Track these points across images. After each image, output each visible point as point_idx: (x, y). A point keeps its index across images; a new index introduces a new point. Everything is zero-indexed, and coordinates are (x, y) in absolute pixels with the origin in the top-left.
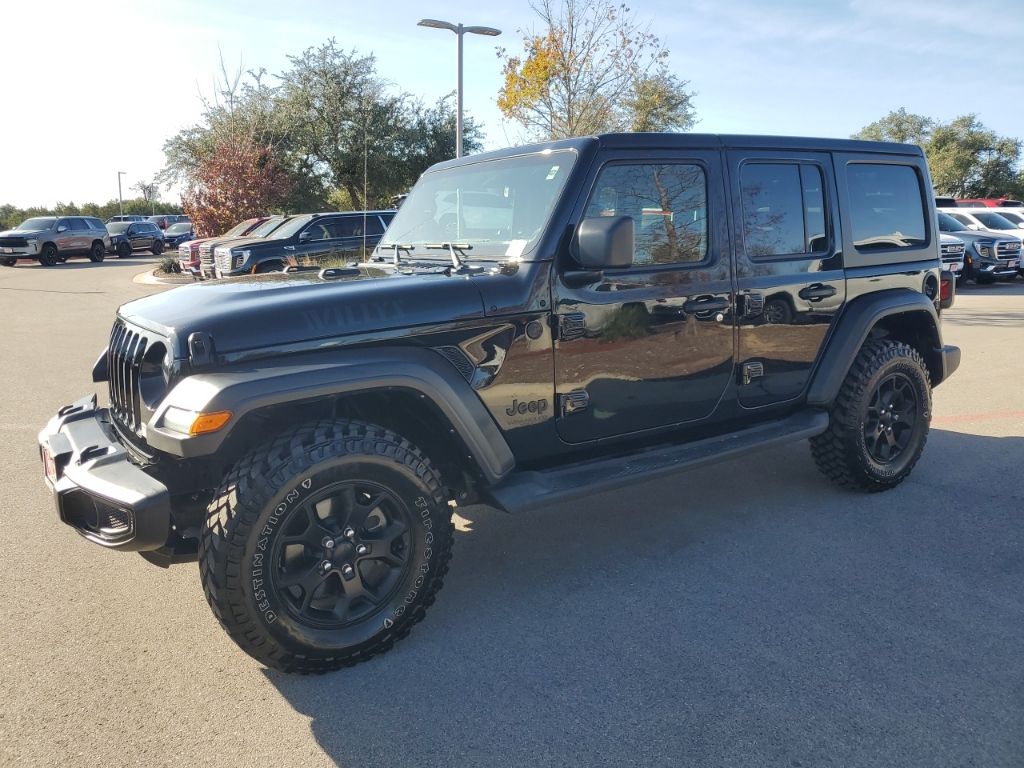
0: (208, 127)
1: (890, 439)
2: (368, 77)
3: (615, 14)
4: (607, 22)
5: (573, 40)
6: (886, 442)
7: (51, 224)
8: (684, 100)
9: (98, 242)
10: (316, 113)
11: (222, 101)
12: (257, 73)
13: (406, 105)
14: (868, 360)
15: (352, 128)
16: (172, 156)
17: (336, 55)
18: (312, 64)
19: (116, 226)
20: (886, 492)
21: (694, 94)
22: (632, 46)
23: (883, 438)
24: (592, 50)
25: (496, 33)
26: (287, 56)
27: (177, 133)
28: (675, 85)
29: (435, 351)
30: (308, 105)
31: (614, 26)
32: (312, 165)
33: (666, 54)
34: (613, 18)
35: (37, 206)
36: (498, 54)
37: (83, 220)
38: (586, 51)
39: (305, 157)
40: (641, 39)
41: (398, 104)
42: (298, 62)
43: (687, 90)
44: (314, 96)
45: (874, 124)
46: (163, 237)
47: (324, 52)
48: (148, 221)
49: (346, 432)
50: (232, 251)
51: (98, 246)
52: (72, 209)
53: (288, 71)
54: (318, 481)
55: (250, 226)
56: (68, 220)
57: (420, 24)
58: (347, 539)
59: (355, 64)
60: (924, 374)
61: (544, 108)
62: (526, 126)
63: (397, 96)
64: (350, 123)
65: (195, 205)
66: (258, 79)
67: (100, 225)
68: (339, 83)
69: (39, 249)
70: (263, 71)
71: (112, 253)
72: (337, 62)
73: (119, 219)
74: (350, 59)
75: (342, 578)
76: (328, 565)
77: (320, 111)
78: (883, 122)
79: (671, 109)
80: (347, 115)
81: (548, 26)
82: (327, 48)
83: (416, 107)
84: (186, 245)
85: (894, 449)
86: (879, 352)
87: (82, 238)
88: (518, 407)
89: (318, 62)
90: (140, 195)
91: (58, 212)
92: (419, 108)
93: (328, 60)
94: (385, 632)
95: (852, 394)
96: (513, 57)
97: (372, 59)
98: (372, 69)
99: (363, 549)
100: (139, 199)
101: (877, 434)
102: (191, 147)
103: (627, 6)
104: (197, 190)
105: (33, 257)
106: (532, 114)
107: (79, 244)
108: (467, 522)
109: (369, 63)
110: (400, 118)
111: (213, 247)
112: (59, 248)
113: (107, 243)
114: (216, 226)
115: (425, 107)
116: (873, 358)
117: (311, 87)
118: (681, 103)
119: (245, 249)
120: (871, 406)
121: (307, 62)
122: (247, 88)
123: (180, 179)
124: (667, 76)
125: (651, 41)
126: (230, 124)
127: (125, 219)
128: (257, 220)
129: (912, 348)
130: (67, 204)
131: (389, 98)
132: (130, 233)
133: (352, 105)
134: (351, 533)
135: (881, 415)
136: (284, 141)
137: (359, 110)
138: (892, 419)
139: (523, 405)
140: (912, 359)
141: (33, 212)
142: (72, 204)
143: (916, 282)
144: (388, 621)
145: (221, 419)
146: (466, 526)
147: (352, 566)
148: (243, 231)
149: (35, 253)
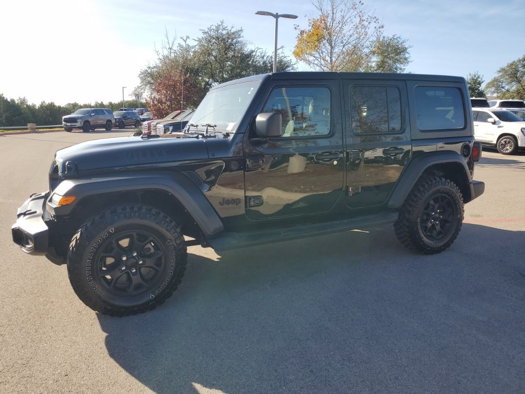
0: (160, 65)
1: (438, 228)
2: (239, 39)
3: (357, 6)
4: (352, 10)
5: (333, 19)
6: (435, 229)
7: (88, 112)
8: (404, 50)
9: (109, 121)
10: (213, 58)
11: (166, 53)
12: (185, 39)
13: (258, 54)
14: (423, 186)
15: (230, 66)
16: (143, 80)
17: (224, 29)
18: (212, 33)
19: (119, 113)
20: (434, 255)
21: (410, 47)
22: (365, 23)
23: (433, 226)
24: (344, 25)
25: (295, 17)
26: (200, 30)
27: (146, 68)
28: (400, 42)
29: (183, 174)
30: (209, 54)
31: (355, 13)
32: (211, 84)
33: (382, 27)
34: (356, 8)
35: (87, 103)
36: (295, 28)
37: (103, 110)
38: (340, 26)
39: (208, 80)
40: (369, 19)
41: (254, 54)
42: (205, 33)
43: (406, 45)
44: (212, 50)
45: (514, 62)
46: (140, 119)
47: (218, 28)
48: (135, 111)
49: (132, 208)
50: (164, 126)
51: (109, 123)
52: (102, 105)
53: (200, 37)
54: (117, 230)
55: (177, 114)
56: (96, 110)
57: (256, 14)
58: (134, 257)
59: (233, 33)
60: (459, 195)
61: (317, 55)
62: (309, 64)
63: (253, 49)
64: (229, 63)
65: (152, 103)
66: (185, 41)
67: (110, 112)
68: (224, 43)
69: (82, 124)
70: (188, 37)
71: (116, 126)
72: (224, 32)
73: (122, 110)
74: (230, 31)
75: (131, 275)
76: (124, 268)
77: (215, 57)
78: (519, 61)
79: (396, 55)
80: (228, 59)
81: (321, 13)
82: (220, 26)
83: (263, 55)
84: (146, 123)
85: (439, 233)
86: (430, 183)
87: (102, 119)
88: (226, 202)
89: (215, 32)
90: (134, 98)
91: (96, 106)
92: (264, 55)
93: (219, 31)
94: (151, 301)
95: (413, 204)
96: (303, 30)
97: (241, 31)
98: (241, 36)
99: (141, 262)
100: (133, 100)
101: (430, 225)
102: (151, 75)
103: (362, 2)
104: (153, 96)
105: (79, 128)
106: (311, 58)
107: (101, 122)
108: (219, 257)
109: (240, 33)
110: (255, 60)
111: (157, 124)
112: (91, 124)
113: (113, 121)
114: (161, 114)
115: (267, 55)
116: (426, 186)
117: (211, 45)
118: (403, 52)
119: (171, 126)
120: (425, 210)
121: (209, 32)
122: (180, 45)
123: (146, 91)
124: (395, 37)
125: (375, 20)
126: (170, 64)
127: (125, 110)
128: (179, 111)
129: (451, 181)
130: (100, 102)
131: (249, 50)
132: (124, 117)
133: (231, 54)
134: (135, 254)
135: (433, 215)
136: (196, 72)
137: (233, 56)
138: (439, 217)
139: (228, 200)
140: (451, 187)
141: (85, 106)
142: (102, 102)
143: (457, 148)
144: (152, 296)
145: (71, 199)
146: (217, 259)
147: (136, 270)
148: (172, 117)
149: (80, 125)
